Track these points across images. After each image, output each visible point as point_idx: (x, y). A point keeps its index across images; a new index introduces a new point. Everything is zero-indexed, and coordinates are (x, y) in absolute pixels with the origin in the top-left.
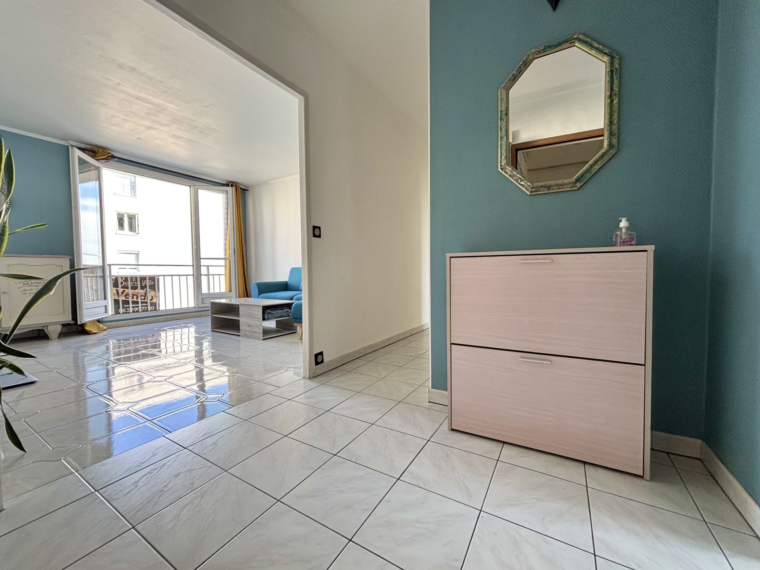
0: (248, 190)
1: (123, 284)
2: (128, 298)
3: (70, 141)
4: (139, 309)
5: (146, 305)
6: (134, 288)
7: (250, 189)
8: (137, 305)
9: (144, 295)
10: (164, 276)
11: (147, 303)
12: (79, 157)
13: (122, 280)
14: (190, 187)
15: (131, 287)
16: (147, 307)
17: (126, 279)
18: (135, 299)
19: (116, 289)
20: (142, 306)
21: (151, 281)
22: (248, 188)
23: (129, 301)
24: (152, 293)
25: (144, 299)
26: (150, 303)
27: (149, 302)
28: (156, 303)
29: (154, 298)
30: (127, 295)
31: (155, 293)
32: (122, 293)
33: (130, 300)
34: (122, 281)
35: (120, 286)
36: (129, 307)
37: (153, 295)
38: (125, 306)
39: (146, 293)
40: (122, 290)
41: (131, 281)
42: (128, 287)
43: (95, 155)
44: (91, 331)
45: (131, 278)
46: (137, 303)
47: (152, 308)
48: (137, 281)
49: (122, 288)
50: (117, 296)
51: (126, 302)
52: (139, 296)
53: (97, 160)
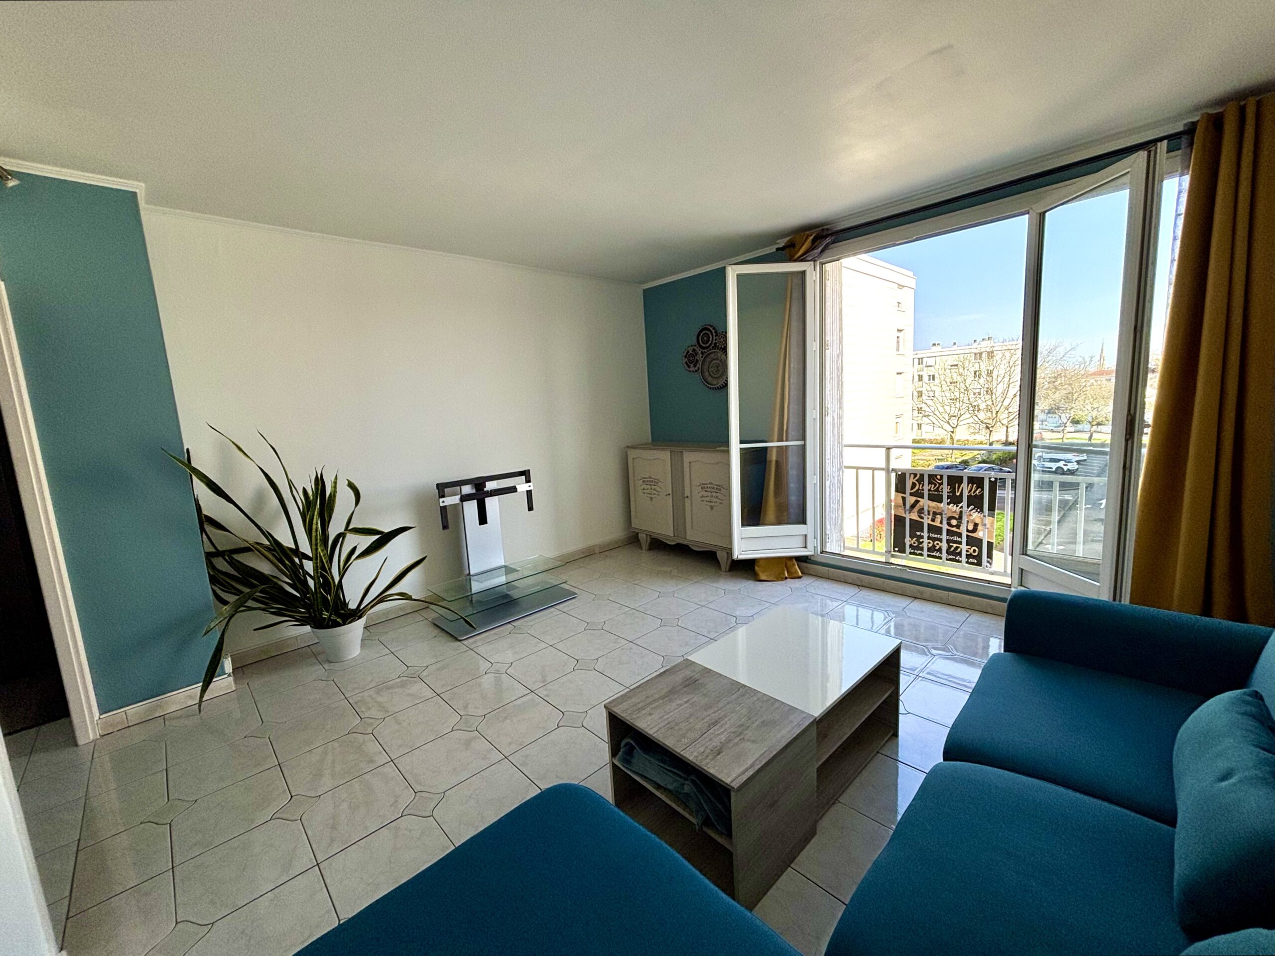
1: (917, 488)
2: (924, 518)
4: (942, 546)
5: (957, 539)
6: (936, 497)
8: (940, 537)
9: (956, 516)
11: (961, 535)
13: (914, 478)
15: (930, 495)
16: (958, 546)
17: (921, 478)
18: (935, 523)
19: (902, 497)
20: (949, 541)
21: (975, 485)
23: (923, 523)
24: (976, 517)
25: (955, 526)
26: (969, 536)
27: (965, 534)
28: (982, 541)
29: (980, 527)
30: (921, 511)
31: (982, 516)
32: (912, 505)
33: (927, 522)
34: (914, 481)
35: (908, 491)
36: (922, 537)
37: (978, 521)
38: (916, 533)
39: (960, 514)
40: (914, 499)
41: (931, 483)
42: (923, 494)
46: (940, 531)
47: (974, 551)
49: (913, 494)
50: (902, 511)
51: (917, 526)
52: (946, 517)
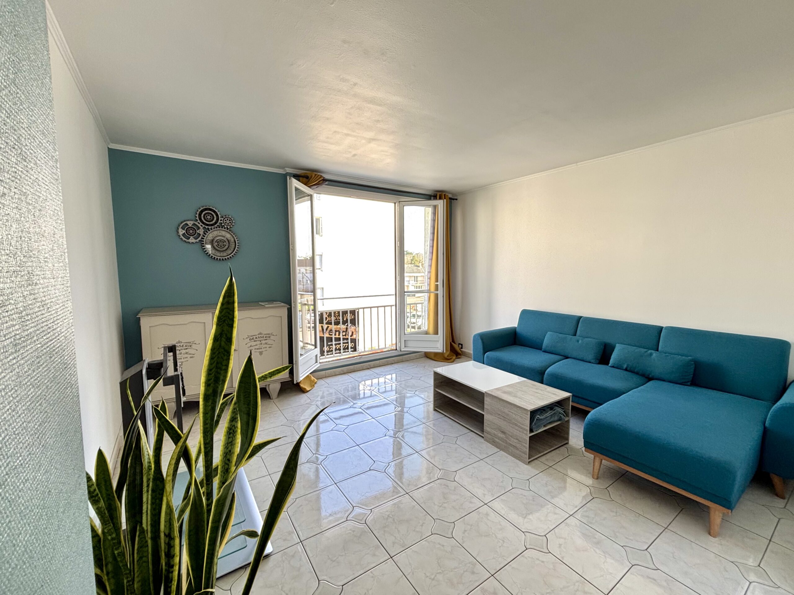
0: (456, 199)
1: (328, 320)
2: (332, 335)
3: (287, 169)
4: (340, 346)
5: (346, 341)
6: (337, 323)
7: (458, 198)
8: (339, 342)
9: (345, 330)
10: (364, 308)
11: (347, 339)
12: (296, 187)
13: (326, 315)
14: (395, 203)
15: (335, 322)
16: (347, 344)
17: (330, 315)
18: (337, 336)
20: (343, 343)
21: (351, 314)
22: (456, 196)
23: (332, 338)
24: (353, 328)
25: (345, 335)
26: (351, 339)
27: (349, 338)
28: (355, 339)
29: (354, 333)
30: (331, 331)
31: (355, 328)
32: (327, 329)
33: (333, 336)
35: (325, 322)
36: (332, 345)
37: (354, 331)
38: (329, 344)
39: (347, 328)
40: (327, 326)
41: (334, 316)
42: (332, 322)
43: (308, 181)
44: (305, 389)
45: (335, 313)
46: (339, 339)
47: (352, 345)
48: (339, 316)
49: (326, 323)
50: (322, 334)
51: (329, 339)
52: (341, 332)
53: (310, 187)
